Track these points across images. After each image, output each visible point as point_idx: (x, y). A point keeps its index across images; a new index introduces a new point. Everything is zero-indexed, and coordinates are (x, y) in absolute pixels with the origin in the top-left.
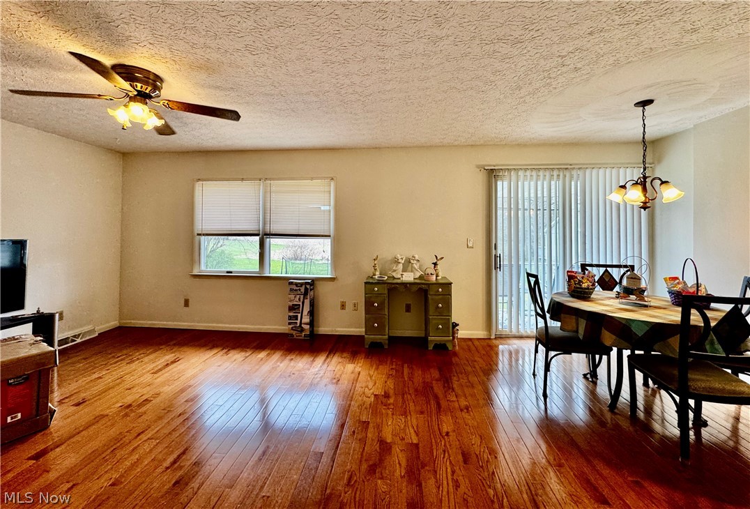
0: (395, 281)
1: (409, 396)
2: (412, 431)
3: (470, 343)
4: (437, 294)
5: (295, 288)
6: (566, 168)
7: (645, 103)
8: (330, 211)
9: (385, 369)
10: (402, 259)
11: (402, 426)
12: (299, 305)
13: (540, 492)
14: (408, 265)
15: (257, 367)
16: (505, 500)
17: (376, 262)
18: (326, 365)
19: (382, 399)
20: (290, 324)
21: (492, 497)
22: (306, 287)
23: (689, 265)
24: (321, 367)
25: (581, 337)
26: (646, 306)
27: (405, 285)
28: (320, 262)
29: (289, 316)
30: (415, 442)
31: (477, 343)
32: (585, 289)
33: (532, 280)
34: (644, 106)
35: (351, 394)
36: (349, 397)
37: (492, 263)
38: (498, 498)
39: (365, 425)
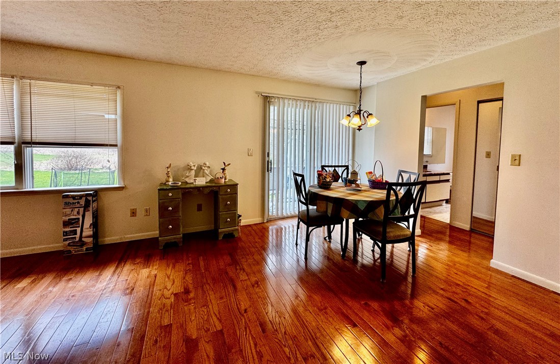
0: (188, 186)
1: (208, 286)
2: (215, 319)
3: (250, 228)
4: (226, 193)
5: (71, 201)
6: (312, 101)
7: (362, 63)
8: (116, 120)
9: (181, 267)
10: (194, 166)
11: (206, 317)
12: (79, 219)
13: (318, 335)
14: (200, 170)
15: (15, 301)
16: (298, 352)
17: (169, 170)
18: (116, 276)
19: (183, 296)
20: (65, 240)
21: (288, 354)
22: (86, 199)
23: (378, 165)
24: (110, 279)
25: (330, 215)
26: (360, 190)
27: (199, 189)
28: (100, 171)
29: (64, 232)
30: (219, 329)
31: (255, 228)
32: (329, 182)
33: (299, 179)
34: (361, 65)
35: (149, 301)
36: (147, 303)
37: (266, 167)
38: (292, 353)
39: (167, 329)
